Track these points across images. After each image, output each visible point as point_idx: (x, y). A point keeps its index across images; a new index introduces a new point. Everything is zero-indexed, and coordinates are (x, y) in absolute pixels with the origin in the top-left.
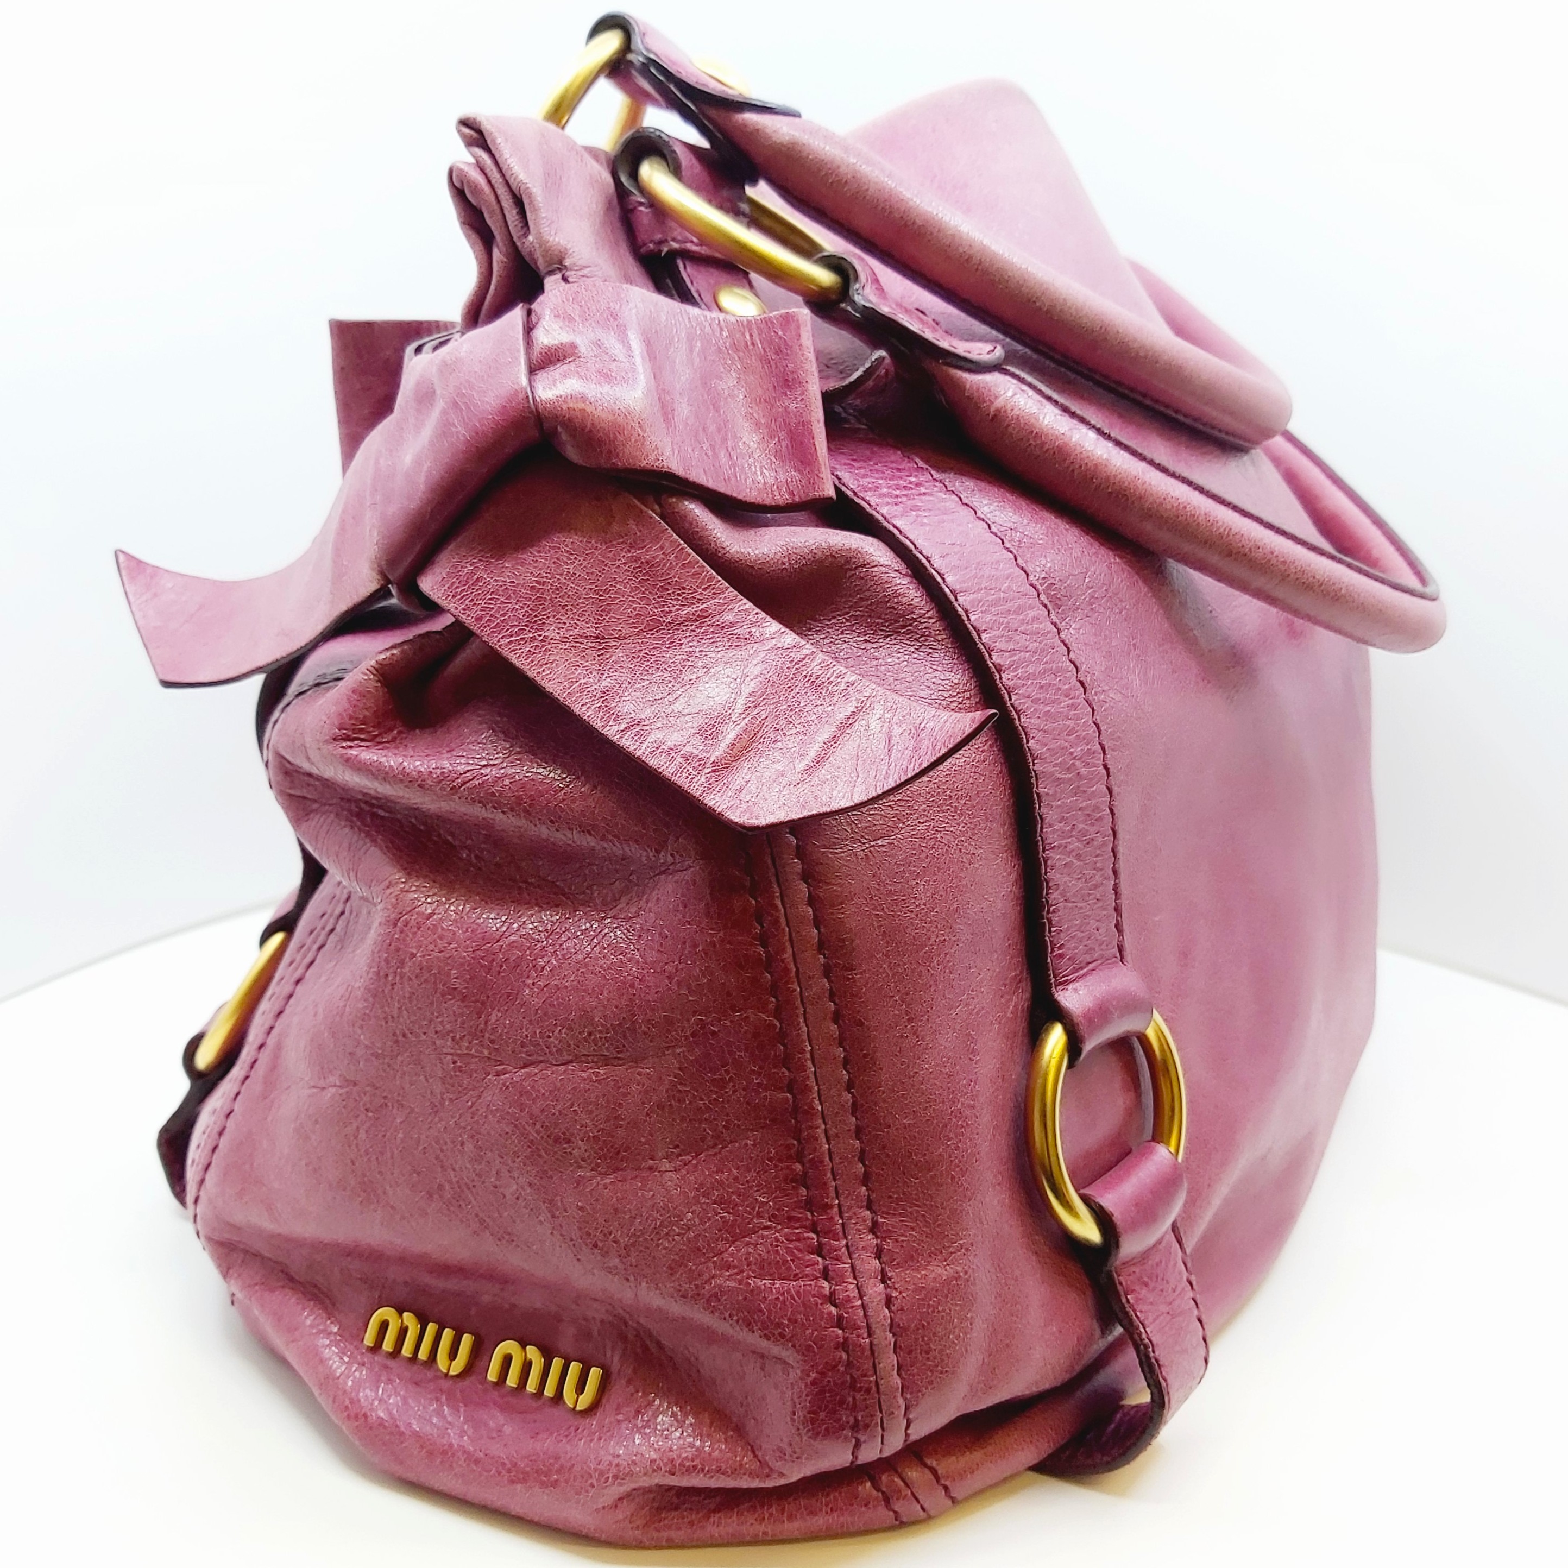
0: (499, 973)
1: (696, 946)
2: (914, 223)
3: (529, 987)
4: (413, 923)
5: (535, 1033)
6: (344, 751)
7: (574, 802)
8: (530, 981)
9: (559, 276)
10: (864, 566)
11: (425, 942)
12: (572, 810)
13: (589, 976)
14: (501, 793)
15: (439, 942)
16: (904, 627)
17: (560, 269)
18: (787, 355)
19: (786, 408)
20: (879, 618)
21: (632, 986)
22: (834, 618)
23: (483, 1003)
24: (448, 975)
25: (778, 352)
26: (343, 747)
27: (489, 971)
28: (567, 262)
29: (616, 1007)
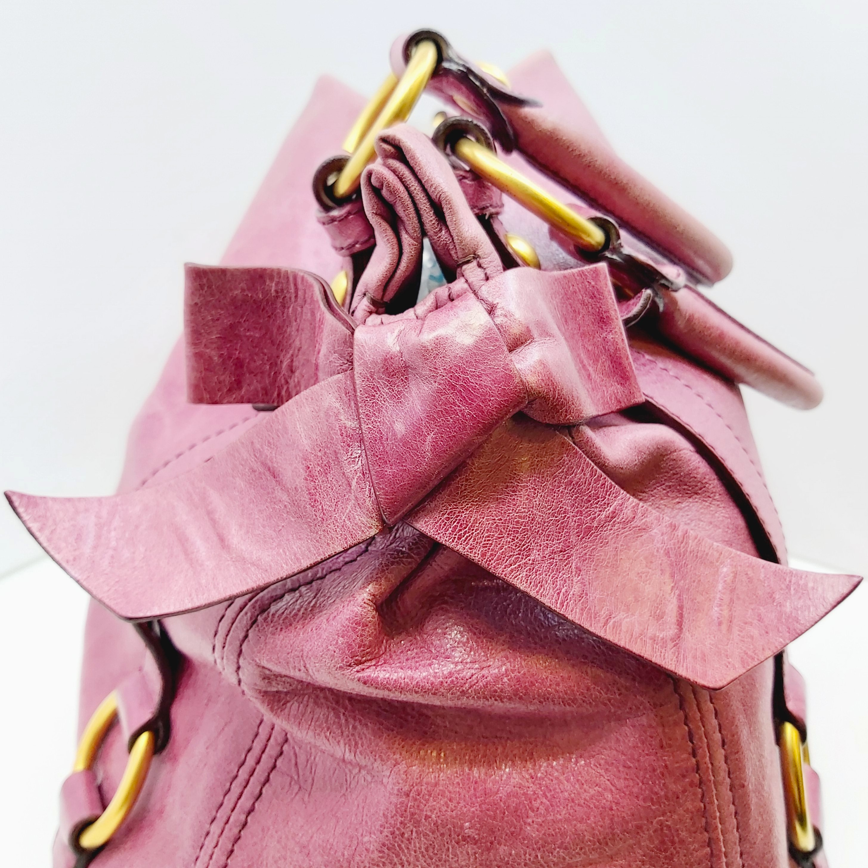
0: (503, 818)
1: (654, 770)
2: (622, 182)
3: (529, 824)
4: (424, 791)
5: (537, 856)
6: (359, 675)
7: (558, 685)
8: (530, 820)
9: (474, 263)
10: (675, 451)
11: (438, 805)
12: (557, 691)
13: (577, 808)
14: (502, 691)
15: (450, 803)
16: (701, 489)
17: (474, 258)
18: (600, 299)
19: (604, 339)
20: (686, 485)
21: (611, 809)
22: (655, 488)
23: (492, 843)
24: (462, 827)
25: (593, 297)
26: (358, 672)
27: (494, 818)
28: (479, 253)
29: (601, 827)
